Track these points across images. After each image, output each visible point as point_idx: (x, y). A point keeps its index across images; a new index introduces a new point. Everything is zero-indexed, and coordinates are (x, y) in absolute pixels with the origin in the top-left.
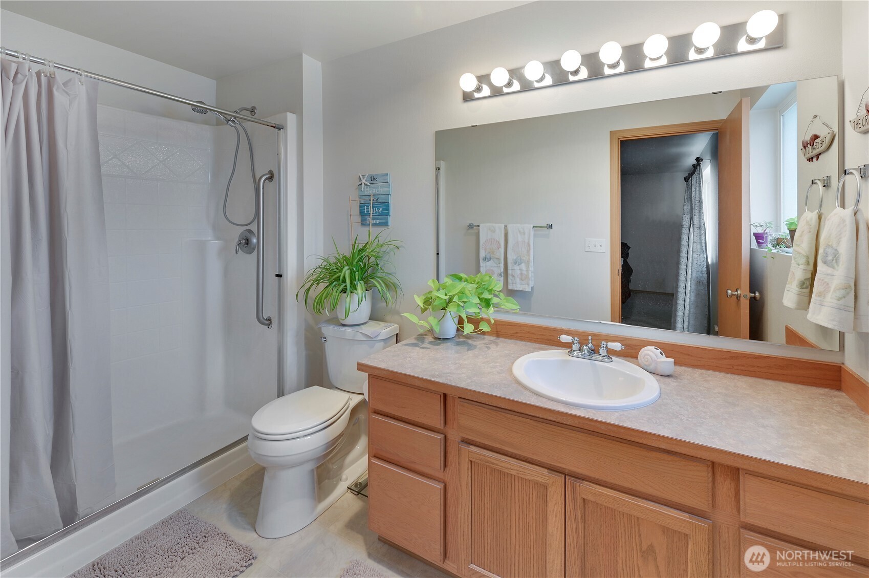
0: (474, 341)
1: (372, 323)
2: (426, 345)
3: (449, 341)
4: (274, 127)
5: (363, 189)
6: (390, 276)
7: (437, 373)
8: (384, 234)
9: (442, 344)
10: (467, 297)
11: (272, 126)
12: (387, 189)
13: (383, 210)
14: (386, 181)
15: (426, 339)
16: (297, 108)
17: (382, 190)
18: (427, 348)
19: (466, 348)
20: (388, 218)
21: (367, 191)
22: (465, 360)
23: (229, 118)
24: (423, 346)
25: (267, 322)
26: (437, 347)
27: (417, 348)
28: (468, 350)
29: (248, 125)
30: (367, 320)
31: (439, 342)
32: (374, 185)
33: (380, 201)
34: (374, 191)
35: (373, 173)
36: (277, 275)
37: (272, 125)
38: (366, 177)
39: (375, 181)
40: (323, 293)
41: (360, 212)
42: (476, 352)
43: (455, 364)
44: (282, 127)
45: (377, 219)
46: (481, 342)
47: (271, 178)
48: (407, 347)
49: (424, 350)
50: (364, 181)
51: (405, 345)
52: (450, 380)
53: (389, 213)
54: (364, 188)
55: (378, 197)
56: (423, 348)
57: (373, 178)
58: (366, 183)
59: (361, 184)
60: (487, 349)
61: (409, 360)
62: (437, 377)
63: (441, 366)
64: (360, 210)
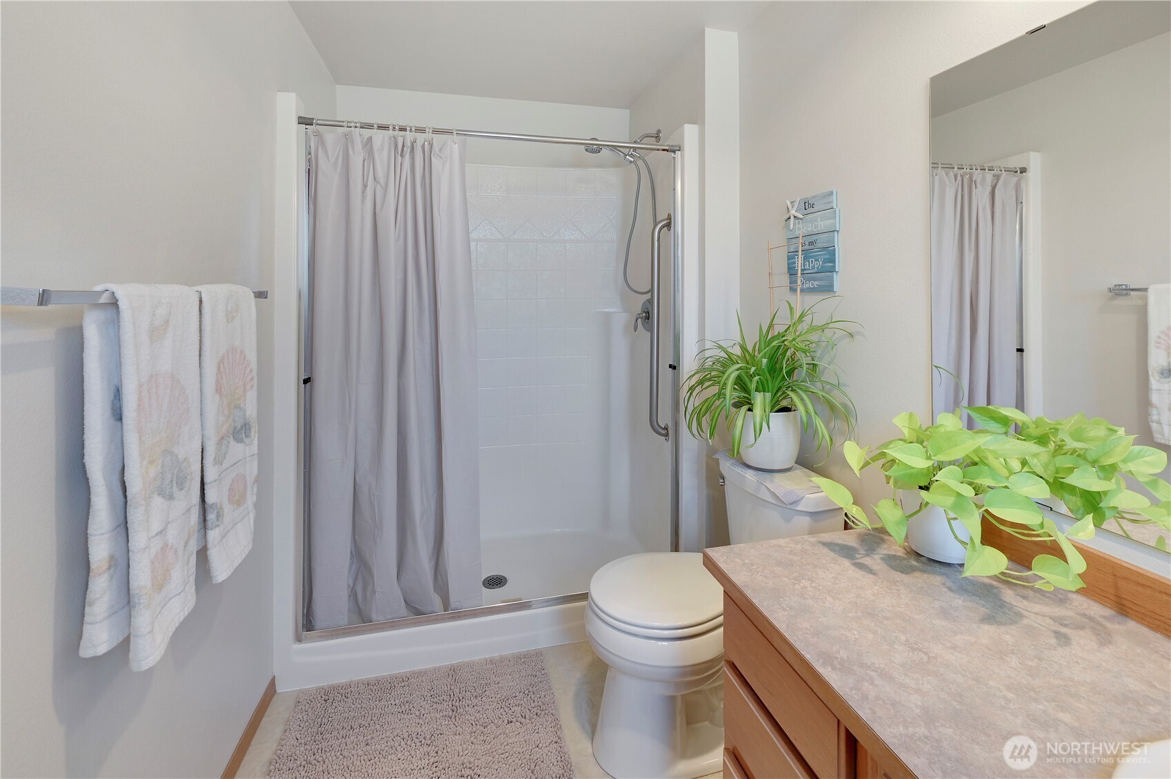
0: (1024, 597)
1: (800, 472)
2: (874, 561)
3: (944, 570)
4: (667, 151)
5: (792, 227)
6: (836, 392)
7: (843, 654)
8: (820, 308)
9: (917, 574)
10: (993, 473)
11: (664, 150)
12: (831, 221)
13: (824, 263)
14: (830, 206)
15: (886, 546)
16: (697, 117)
17: (822, 225)
18: (871, 572)
19: (983, 610)
20: (832, 277)
21: (799, 229)
22: (954, 647)
23: (626, 151)
24: (867, 561)
25: (664, 432)
26: (898, 576)
27: (846, 563)
28: (988, 619)
29: (652, 157)
30: (791, 463)
31: (914, 563)
32: (809, 216)
33: (820, 245)
34: (810, 228)
35: (808, 195)
36: (670, 366)
37: (665, 148)
38: (796, 205)
39: (810, 210)
40: (703, 406)
41: (789, 268)
42: (1008, 635)
43: (913, 650)
44: (677, 148)
45: (815, 279)
46: (1046, 609)
47: (668, 225)
48: (825, 550)
49: (858, 574)
50: (793, 212)
51: (825, 544)
52: (865, 698)
53: (834, 267)
54: (794, 224)
55: (814, 238)
56: (861, 566)
57: (807, 205)
58: (797, 214)
59: (789, 218)
60: (1053, 641)
61: (804, 588)
62: (834, 668)
63: (870, 636)
64: (788, 264)
